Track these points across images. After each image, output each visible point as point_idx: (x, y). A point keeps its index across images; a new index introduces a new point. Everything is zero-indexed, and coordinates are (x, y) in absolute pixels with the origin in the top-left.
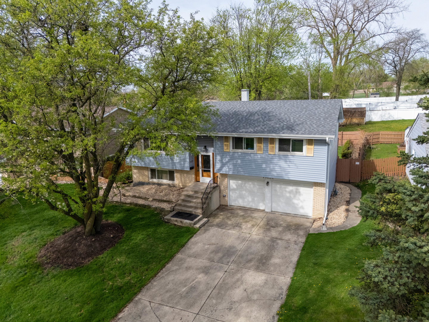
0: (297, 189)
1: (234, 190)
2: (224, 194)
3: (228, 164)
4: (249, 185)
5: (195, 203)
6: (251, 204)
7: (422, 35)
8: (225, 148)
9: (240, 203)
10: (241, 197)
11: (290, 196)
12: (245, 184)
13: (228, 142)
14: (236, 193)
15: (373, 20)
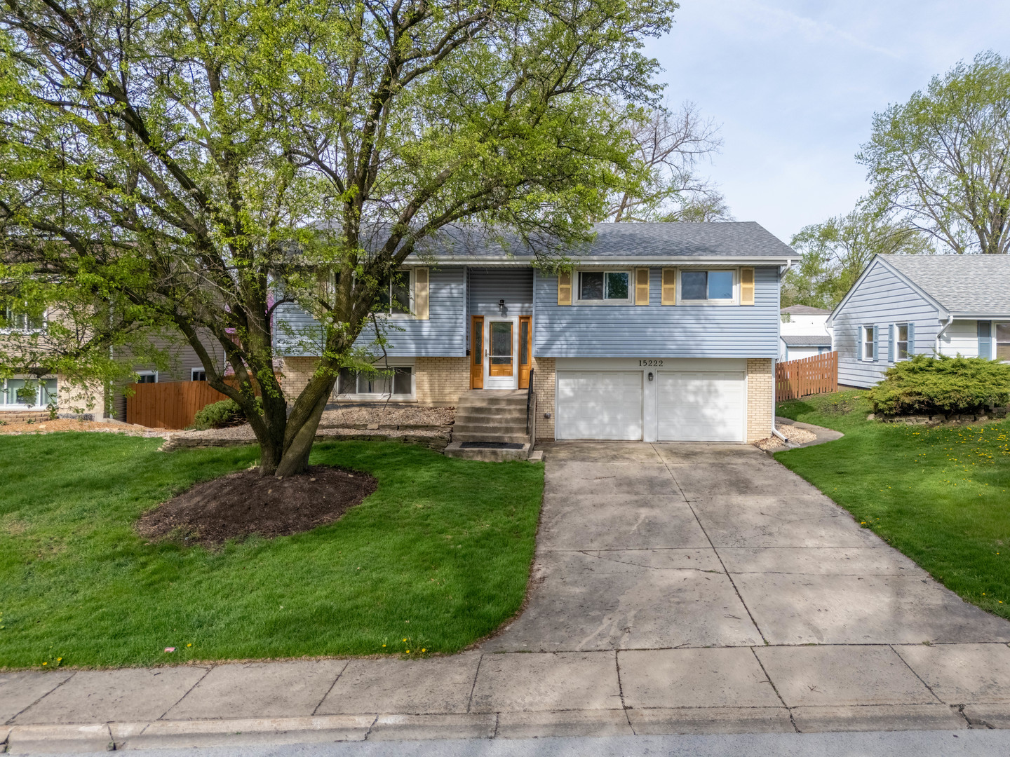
0: (710, 385)
1: (568, 400)
2: (547, 411)
3: (567, 334)
4: (605, 386)
5: (500, 421)
6: (608, 429)
7: (724, 208)
8: (560, 296)
9: (583, 430)
10: (585, 415)
11: (697, 402)
12: (594, 385)
13: (568, 283)
14: (573, 407)
15: (662, 160)
